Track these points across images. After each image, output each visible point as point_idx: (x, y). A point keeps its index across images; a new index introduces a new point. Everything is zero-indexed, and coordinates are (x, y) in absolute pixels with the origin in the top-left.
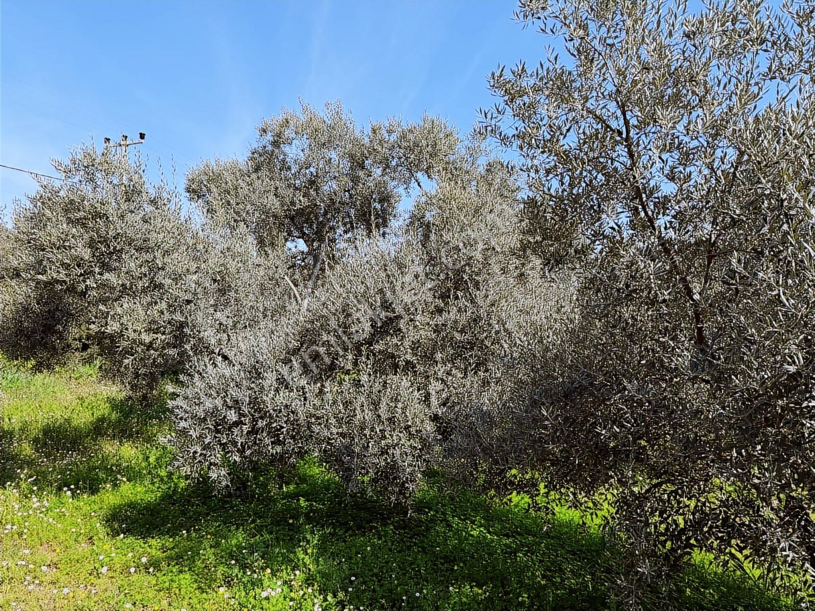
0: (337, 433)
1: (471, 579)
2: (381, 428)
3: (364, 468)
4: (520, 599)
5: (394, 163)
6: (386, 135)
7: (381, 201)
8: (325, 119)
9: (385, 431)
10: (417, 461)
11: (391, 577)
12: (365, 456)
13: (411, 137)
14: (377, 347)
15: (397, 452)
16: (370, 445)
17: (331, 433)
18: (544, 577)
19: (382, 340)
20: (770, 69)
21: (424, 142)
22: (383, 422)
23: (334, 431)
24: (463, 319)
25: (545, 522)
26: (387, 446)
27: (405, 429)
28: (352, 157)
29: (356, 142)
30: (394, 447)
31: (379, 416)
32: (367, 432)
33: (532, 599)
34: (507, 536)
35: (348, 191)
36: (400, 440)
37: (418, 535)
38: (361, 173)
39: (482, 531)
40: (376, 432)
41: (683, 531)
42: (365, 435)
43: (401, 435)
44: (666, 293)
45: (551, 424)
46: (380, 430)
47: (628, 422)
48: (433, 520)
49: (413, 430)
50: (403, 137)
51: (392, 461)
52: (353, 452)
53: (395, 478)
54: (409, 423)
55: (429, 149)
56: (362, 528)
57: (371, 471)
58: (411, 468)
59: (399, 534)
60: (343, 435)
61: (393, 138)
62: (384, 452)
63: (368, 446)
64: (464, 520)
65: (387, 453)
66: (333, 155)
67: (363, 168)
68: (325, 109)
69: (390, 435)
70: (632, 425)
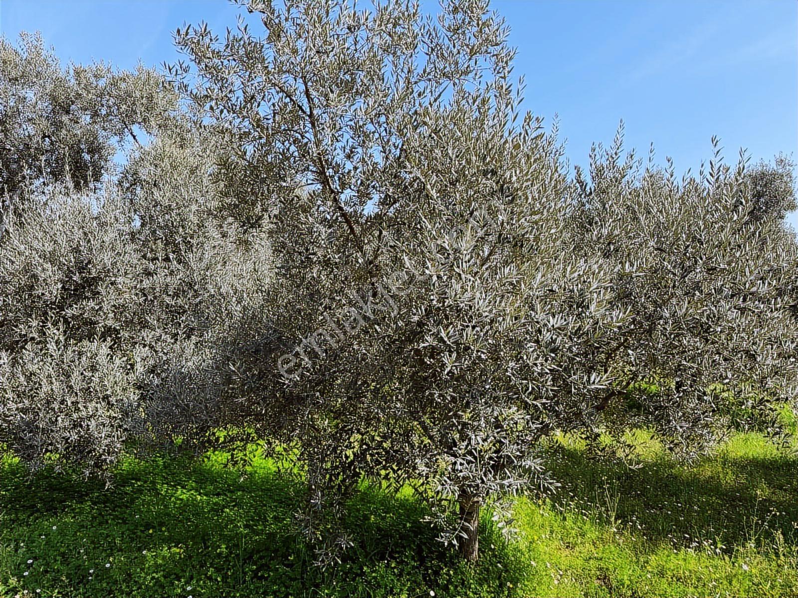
0: (17, 409)
1: (171, 541)
2: (74, 400)
3: (51, 444)
4: (218, 551)
5: (104, 112)
6: (93, 79)
7: (91, 151)
8: (19, 50)
9: (78, 403)
10: (117, 431)
11: (79, 553)
12: (52, 431)
13: (123, 86)
14: (69, 312)
15: (93, 423)
16: (59, 418)
17: (8, 410)
18: (246, 526)
19: (76, 304)
20: (425, 71)
21: (138, 94)
22: (76, 393)
23: (13, 406)
24: (174, 282)
25: (242, 473)
26: (80, 418)
27: (103, 399)
28: (54, 99)
29: (59, 82)
30: (89, 418)
31: (71, 387)
32: (56, 406)
33: (230, 549)
34: (218, 495)
35: (49, 137)
36: (97, 411)
37: (120, 507)
38: (65, 118)
39: (192, 494)
40: (67, 405)
41: (352, 463)
42: (53, 409)
43: (99, 405)
44: (337, 257)
45: (240, 378)
46: (72, 403)
47: (308, 371)
48: (140, 491)
49: (113, 400)
50: (114, 84)
51: (86, 433)
52: (37, 427)
53: (90, 452)
54: (108, 393)
55: (144, 101)
56: (52, 509)
57: (59, 446)
58: (109, 440)
59: (97, 509)
60: (24, 411)
61: (102, 83)
62: (76, 425)
63: (56, 420)
64: (174, 486)
65: (81, 426)
66: (30, 95)
67: (68, 112)
68: (20, 39)
69: (84, 407)
70: (311, 374)
